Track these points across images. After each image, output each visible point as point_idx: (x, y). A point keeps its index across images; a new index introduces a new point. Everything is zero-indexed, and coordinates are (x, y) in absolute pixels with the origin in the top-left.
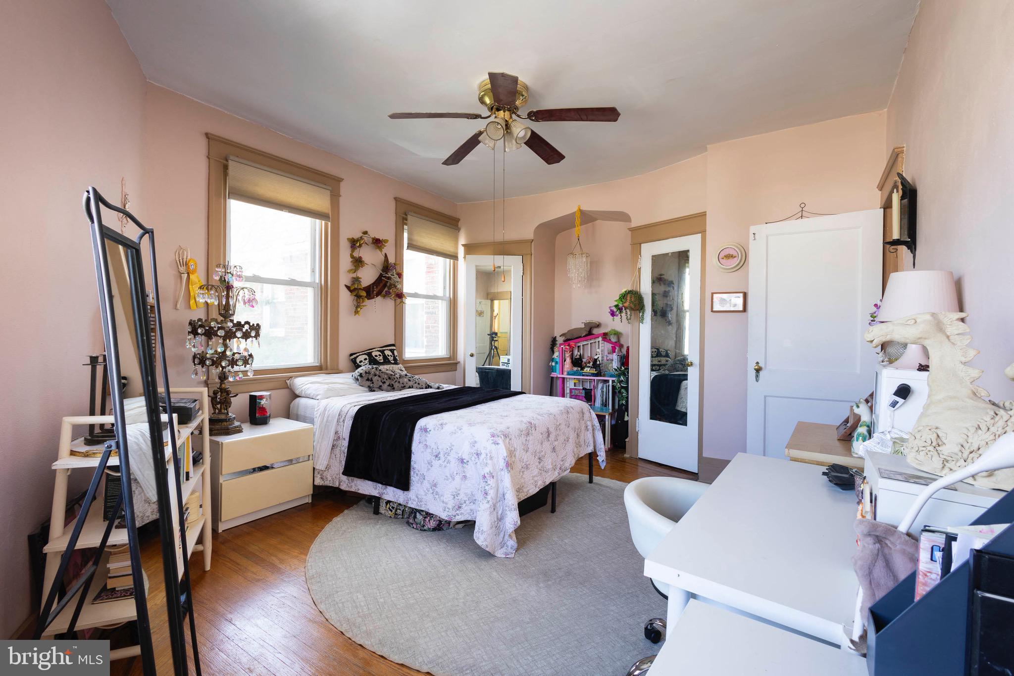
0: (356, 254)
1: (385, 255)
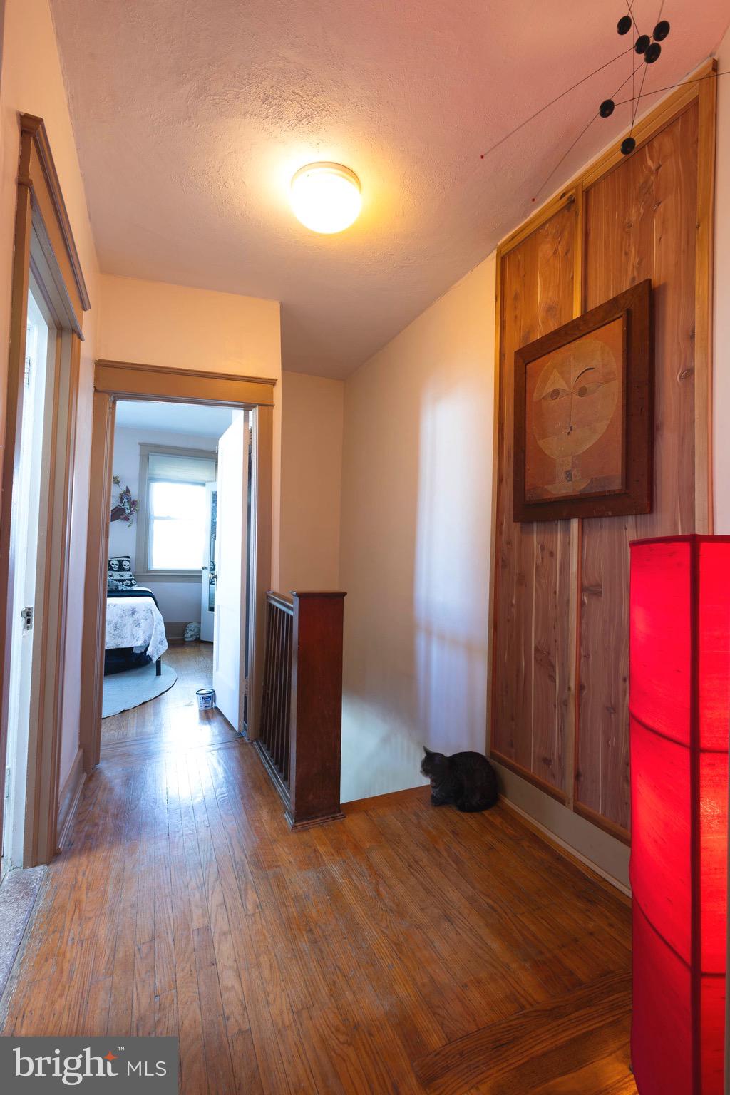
1: (125, 489)
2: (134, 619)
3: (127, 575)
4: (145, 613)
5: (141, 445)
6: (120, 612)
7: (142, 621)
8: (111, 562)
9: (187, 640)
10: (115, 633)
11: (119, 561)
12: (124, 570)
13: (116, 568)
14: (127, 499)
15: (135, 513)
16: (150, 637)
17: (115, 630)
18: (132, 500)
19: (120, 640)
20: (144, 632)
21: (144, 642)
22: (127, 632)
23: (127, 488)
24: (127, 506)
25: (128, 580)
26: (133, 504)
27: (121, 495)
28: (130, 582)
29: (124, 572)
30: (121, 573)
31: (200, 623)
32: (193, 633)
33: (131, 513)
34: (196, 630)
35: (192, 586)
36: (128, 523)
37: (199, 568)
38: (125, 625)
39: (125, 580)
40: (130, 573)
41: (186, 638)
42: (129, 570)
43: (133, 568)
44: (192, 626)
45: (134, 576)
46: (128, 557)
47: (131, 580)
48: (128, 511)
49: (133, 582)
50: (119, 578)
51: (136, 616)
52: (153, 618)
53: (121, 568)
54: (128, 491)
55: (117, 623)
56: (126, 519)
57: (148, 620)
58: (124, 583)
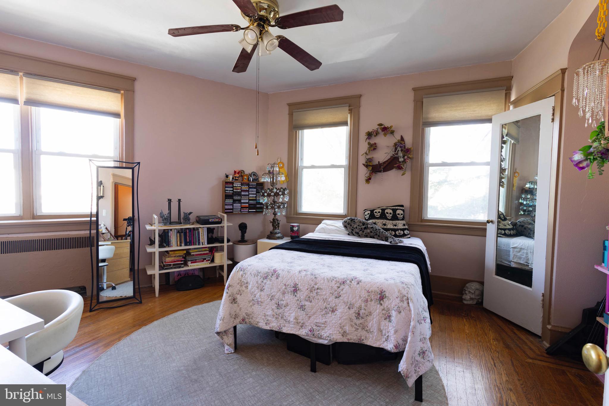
0: (372, 142)
1: (399, 138)
2: (382, 307)
3: (400, 224)
4: (398, 301)
5: (414, 89)
6: (364, 294)
7: (394, 313)
8: (386, 211)
9: (465, 302)
10: (358, 322)
11: (393, 210)
12: (397, 219)
13: (389, 216)
14: (401, 147)
15: (408, 161)
16: (405, 340)
17: (357, 318)
18: (406, 147)
19: (364, 333)
20: (396, 332)
21: (396, 347)
22: (373, 323)
23: (402, 137)
24: (401, 154)
25: (401, 230)
26: (407, 151)
27: (395, 144)
28: (402, 232)
29: (397, 221)
30: (394, 222)
31: (482, 283)
32: (473, 296)
33: (404, 161)
34: (477, 292)
35: (473, 240)
36: (401, 172)
37: (482, 217)
38: (370, 314)
39: (398, 230)
40: (403, 222)
41: (465, 300)
42: (403, 219)
43: (407, 217)
44: (473, 287)
45: (408, 225)
46: (402, 206)
47: (403, 230)
48: (401, 160)
49: (406, 232)
50: (392, 227)
51: (386, 303)
52: (410, 310)
53: (395, 217)
54: (402, 139)
55: (360, 308)
56: (400, 168)
57: (403, 313)
58: (397, 233)
